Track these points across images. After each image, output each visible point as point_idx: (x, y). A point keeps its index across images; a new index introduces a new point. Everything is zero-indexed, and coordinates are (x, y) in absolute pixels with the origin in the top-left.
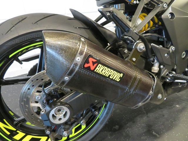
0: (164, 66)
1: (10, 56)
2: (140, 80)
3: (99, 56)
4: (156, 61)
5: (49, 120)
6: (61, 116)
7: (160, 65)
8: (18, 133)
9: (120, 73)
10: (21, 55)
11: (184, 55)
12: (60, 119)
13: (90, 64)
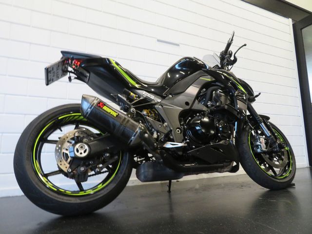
0: (160, 134)
2: (128, 121)
5: (74, 151)
7: (158, 132)
9: (116, 113)
11: (178, 131)
12: (81, 153)
13: (101, 105)
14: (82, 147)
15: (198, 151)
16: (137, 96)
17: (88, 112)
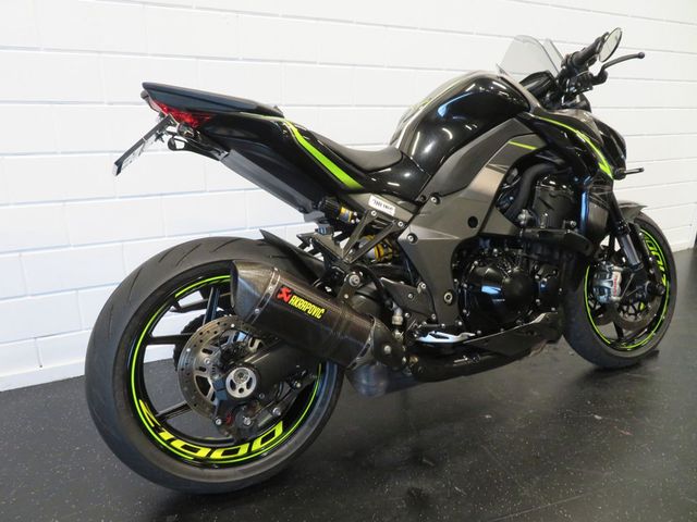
0: (410, 314)
2: (349, 323)
3: (293, 286)
4: (394, 305)
5: (225, 388)
6: (243, 385)
7: (404, 312)
8: (164, 431)
9: (321, 308)
11: (449, 298)
12: (241, 390)
13: (284, 295)
14: (241, 375)
15: (486, 340)
16: (355, 214)
17: (253, 316)
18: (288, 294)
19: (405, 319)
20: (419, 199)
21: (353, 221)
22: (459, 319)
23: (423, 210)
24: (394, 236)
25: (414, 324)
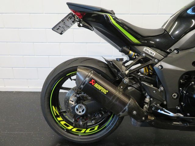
0: (153, 99)
1: (67, 75)
3: (97, 79)
4: (146, 94)
5: (75, 110)
6: (81, 110)
7: (151, 97)
8: (60, 117)
9: (107, 90)
10: (72, 76)
11: (174, 96)
12: (80, 112)
13: (92, 82)
14: (81, 107)
16: (136, 54)
17: (81, 88)
18: (94, 82)
19: (150, 101)
20: (168, 51)
21: (134, 57)
22: (179, 106)
23: (169, 55)
24: (153, 65)
25: (154, 104)
